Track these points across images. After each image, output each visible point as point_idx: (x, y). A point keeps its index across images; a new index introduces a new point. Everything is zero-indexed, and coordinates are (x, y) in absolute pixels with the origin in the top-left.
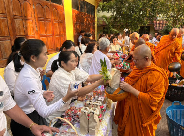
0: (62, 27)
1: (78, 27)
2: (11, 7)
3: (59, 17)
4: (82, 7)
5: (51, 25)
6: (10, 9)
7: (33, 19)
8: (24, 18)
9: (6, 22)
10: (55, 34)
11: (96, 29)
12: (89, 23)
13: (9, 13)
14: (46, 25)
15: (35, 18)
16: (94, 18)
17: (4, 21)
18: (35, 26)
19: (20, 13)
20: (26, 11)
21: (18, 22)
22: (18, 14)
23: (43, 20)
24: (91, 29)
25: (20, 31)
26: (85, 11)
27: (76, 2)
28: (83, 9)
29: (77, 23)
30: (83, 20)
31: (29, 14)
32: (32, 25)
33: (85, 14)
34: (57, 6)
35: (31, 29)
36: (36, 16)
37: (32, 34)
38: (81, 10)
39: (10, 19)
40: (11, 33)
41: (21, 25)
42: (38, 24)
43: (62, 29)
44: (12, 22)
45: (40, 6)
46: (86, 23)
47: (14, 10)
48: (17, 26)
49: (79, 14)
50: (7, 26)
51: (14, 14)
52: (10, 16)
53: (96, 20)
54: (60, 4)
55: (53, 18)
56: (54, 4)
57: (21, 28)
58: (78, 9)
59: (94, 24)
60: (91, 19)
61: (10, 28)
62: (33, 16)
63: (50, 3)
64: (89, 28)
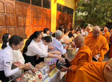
1: (60, 22)
2: (17, 10)
4: (64, 10)
5: (41, 20)
6: (16, 11)
7: (30, 17)
8: (25, 16)
9: (13, 18)
10: (43, 25)
11: (73, 23)
12: (68, 19)
13: (16, 13)
14: (38, 20)
15: (31, 16)
16: (73, 17)
17: (12, 17)
18: (31, 20)
19: (22, 13)
20: (26, 13)
21: (20, 18)
22: (21, 14)
23: (36, 18)
24: (70, 23)
25: (21, 23)
27: (60, 7)
28: (65, 11)
30: (64, 18)
31: (28, 14)
32: (29, 20)
33: (66, 14)
34: (47, 10)
35: (28, 22)
36: (32, 15)
37: (29, 25)
38: (63, 12)
40: (16, 24)
42: (32, 19)
43: (48, 22)
44: (17, 18)
45: (35, 10)
46: (66, 19)
47: (19, 11)
48: (20, 20)
49: (61, 14)
50: (13, 20)
51: (19, 14)
52: (16, 15)
54: (49, 8)
55: (43, 16)
56: (45, 8)
57: (22, 21)
58: (61, 11)
59: (72, 20)
60: (70, 17)
61: (15, 21)
62: (30, 15)
63: (42, 8)
64: (68, 22)
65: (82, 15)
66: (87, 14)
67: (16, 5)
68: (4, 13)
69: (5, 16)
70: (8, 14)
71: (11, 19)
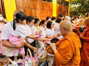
0: (51, 12)
1: (59, 12)
2: (31, 5)
3: (50, 8)
5: (46, 12)
8: (35, 9)
9: (29, 11)
12: (65, 10)
13: (30, 7)
14: (44, 12)
16: (68, 8)
17: (28, 10)
19: (34, 7)
20: (36, 6)
21: (33, 11)
23: (43, 10)
25: (33, 14)
26: (63, 5)
27: (59, 1)
29: (58, 11)
30: (62, 9)
31: (37, 7)
33: (63, 6)
35: (38, 13)
37: (38, 15)
38: (61, 4)
39: (30, 9)
41: (34, 12)
42: (40, 11)
44: (31, 10)
45: (42, 4)
47: (32, 6)
48: (33, 12)
49: (60, 6)
50: (29, 12)
53: (69, 9)
54: (51, 2)
55: (47, 9)
56: (48, 2)
57: (34, 13)
58: (59, 4)
59: (68, 11)
60: (67, 9)
61: (30, 13)
62: (39, 8)
63: (46, 2)
64: (65, 13)
65: (75, 7)
66: (80, 5)
67: (30, 1)
68: (23, 7)
69: (24, 9)
70: (25, 8)
71: (27, 12)
